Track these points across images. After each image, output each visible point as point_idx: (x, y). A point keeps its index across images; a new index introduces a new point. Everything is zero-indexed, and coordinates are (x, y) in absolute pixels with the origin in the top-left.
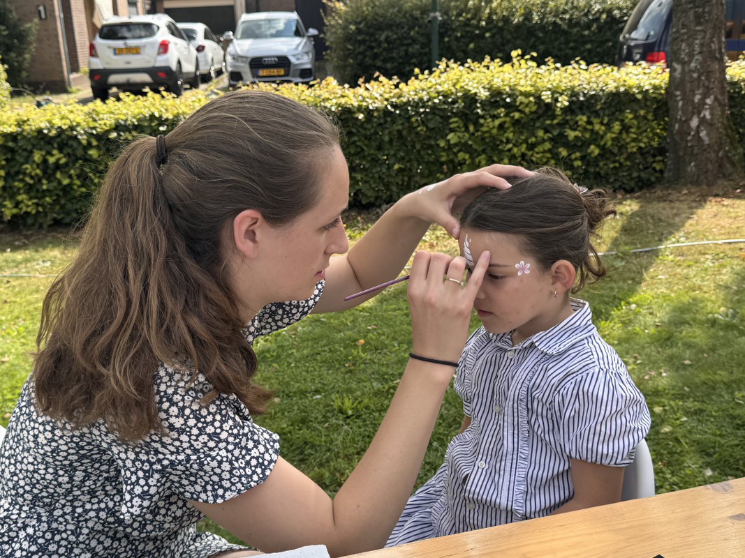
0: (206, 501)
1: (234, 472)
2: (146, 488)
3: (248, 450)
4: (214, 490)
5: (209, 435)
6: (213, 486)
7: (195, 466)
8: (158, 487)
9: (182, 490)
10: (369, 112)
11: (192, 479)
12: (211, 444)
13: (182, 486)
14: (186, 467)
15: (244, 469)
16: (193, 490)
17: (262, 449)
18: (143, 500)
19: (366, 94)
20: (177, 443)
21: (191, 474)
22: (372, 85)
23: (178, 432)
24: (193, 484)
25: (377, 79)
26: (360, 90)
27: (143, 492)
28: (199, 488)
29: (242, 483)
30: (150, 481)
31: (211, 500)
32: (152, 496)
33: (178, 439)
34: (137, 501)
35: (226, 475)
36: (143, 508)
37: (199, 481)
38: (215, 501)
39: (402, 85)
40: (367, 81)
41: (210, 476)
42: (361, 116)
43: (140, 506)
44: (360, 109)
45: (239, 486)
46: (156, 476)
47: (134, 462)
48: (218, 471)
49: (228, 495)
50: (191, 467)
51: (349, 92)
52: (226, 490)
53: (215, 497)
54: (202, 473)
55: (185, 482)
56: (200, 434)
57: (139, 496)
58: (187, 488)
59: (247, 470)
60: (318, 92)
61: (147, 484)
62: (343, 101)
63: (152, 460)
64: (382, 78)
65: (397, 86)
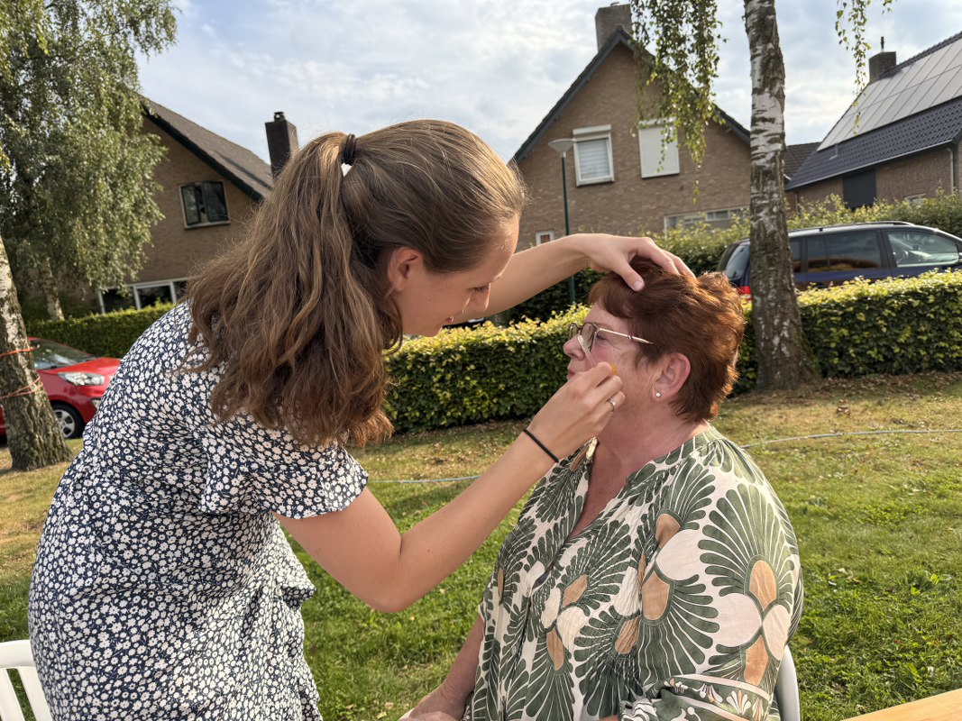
0: (284, 514)
1: (319, 492)
2: (227, 487)
3: (337, 476)
4: (294, 505)
5: (302, 453)
6: (294, 500)
7: (283, 477)
8: (240, 489)
9: (262, 498)
10: (518, 345)
11: (275, 490)
12: (302, 462)
13: (263, 494)
14: (273, 475)
15: (328, 492)
16: (273, 501)
17: (349, 479)
18: (222, 497)
19: (515, 332)
20: (268, 453)
21: (276, 485)
22: (520, 325)
23: (272, 444)
24: (274, 494)
25: (524, 321)
26: (511, 329)
27: (224, 490)
28: (279, 500)
29: (324, 505)
30: (233, 481)
31: (289, 514)
32: (232, 497)
33: (270, 450)
34: (216, 497)
35: (310, 493)
36: (220, 506)
37: (281, 493)
38: (292, 516)
39: (542, 324)
40: (516, 322)
41: (294, 491)
42: (512, 349)
43: (218, 503)
44: (511, 343)
45: (320, 507)
46: (241, 477)
47: (222, 458)
48: (303, 487)
49: (307, 514)
50: (278, 477)
51: (503, 332)
52: (306, 507)
53: (294, 512)
54: (286, 485)
55: (267, 491)
56: (294, 451)
57: (219, 492)
58: (268, 498)
59: (331, 494)
60: (480, 333)
61: (230, 483)
62: (497, 338)
63: (242, 461)
64: (527, 320)
65: (539, 325)
